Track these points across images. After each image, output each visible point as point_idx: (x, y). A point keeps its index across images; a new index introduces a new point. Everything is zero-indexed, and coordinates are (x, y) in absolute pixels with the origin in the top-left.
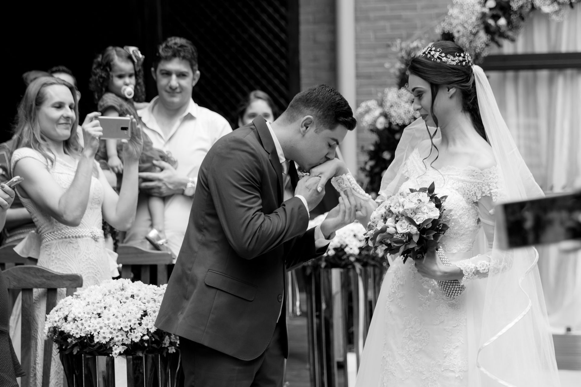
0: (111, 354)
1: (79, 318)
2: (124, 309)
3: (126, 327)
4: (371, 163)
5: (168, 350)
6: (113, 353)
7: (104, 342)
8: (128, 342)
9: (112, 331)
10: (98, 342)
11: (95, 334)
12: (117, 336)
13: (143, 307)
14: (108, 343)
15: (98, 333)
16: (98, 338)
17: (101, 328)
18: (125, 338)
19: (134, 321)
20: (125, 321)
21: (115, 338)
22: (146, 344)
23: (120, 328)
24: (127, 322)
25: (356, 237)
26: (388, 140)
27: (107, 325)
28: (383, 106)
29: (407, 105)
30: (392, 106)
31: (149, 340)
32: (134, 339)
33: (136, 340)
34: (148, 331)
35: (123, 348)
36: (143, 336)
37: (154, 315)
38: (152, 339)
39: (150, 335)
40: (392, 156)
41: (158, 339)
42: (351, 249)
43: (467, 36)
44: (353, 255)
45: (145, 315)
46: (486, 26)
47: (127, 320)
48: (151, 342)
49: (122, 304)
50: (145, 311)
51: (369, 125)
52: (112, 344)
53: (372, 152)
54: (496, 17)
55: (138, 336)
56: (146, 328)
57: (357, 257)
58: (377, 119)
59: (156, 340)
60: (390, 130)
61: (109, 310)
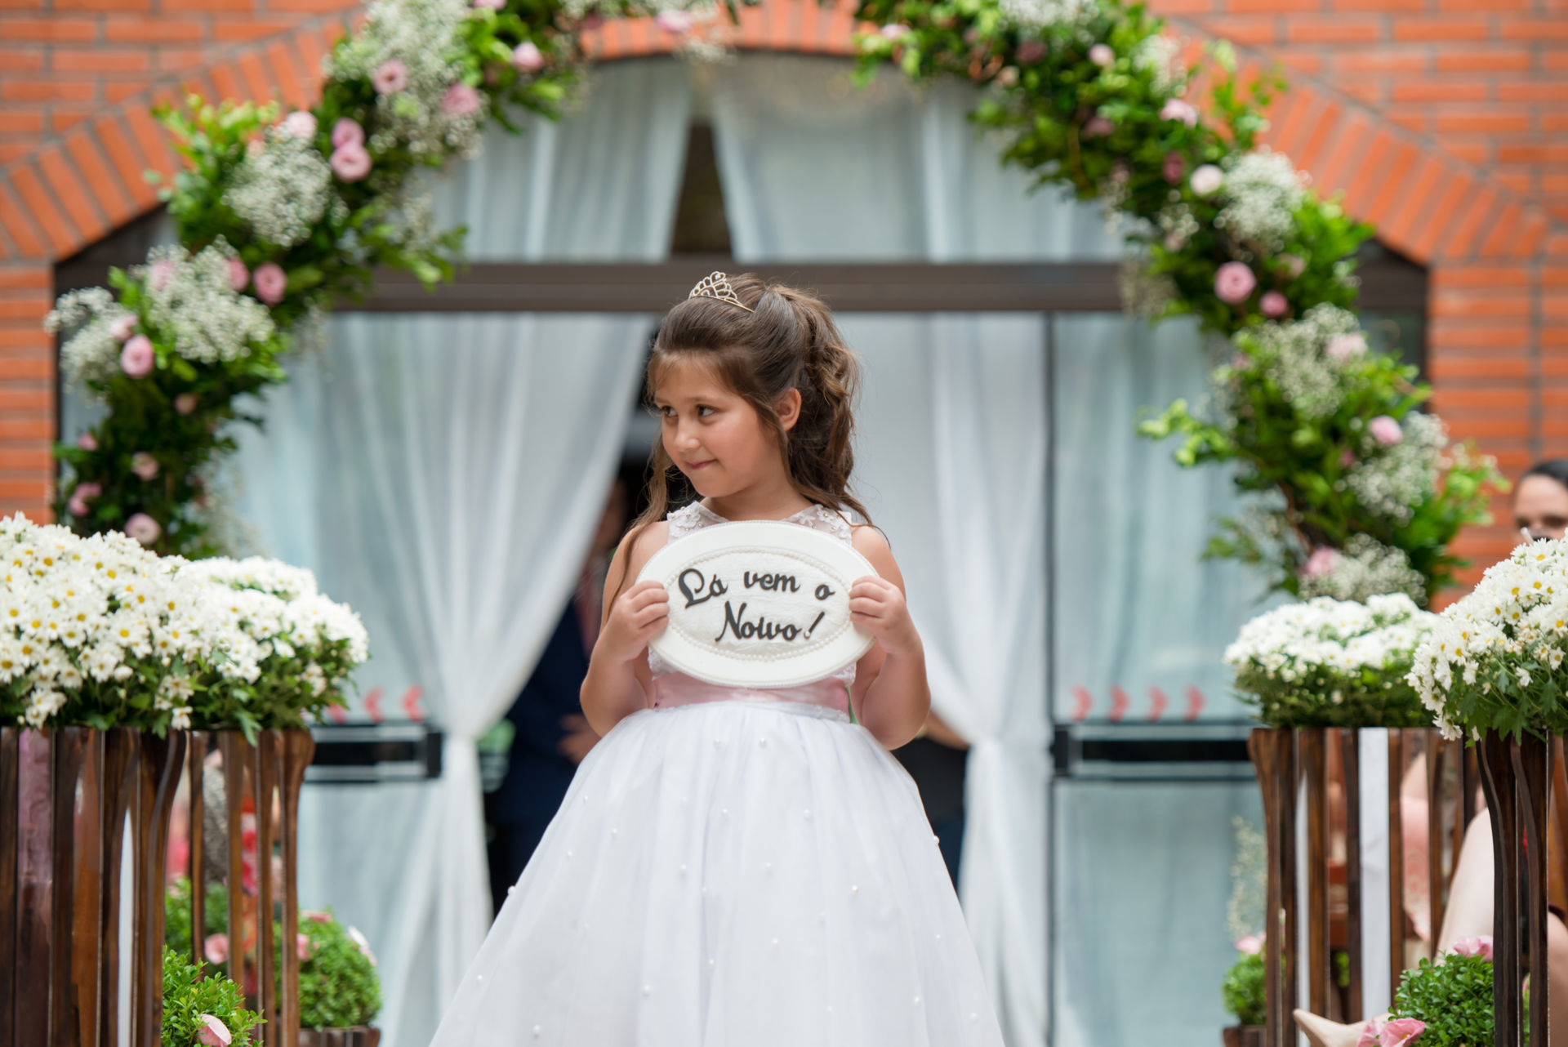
0: (24, 715)
3: (71, 635)
5: (171, 716)
6: (31, 711)
8: (73, 683)
9: (33, 644)
12: (46, 662)
13: (108, 585)
14: (15, 679)
18: (67, 668)
19: (94, 618)
20: (67, 617)
21: (38, 668)
22: (122, 693)
23: (54, 636)
24: (74, 622)
25: (247, 629)
26: (152, 416)
27: (13, 628)
28: (140, 305)
29: (225, 303)
30: (175, 304)
31: (129, 679)
32: (95, 672)
33: (101, 676)
34: (129, 653)
35: (57, 701)
36: (117, 665)
37: (141, 607)
38: (137, 678)
39: (135, 664)
40: (163, 470)
41: (155, 680)
42: (237, 664)
43: (423, 91)
44: (243, 683)
45: (114, 607)
46: (486, 64)
47: (75, 613)
48: (136, 687)
49: (35, 577)
50: (111, 598)
51: (90, 365)
52: (30, 686)
53: (93, 454)
54: (511, 40)
55: (105, 663)
56: (124, 642)
57: (252, 691)
58: (121, 345)
59: (148, 681)
60: (163, 382)
61: (10, 590)
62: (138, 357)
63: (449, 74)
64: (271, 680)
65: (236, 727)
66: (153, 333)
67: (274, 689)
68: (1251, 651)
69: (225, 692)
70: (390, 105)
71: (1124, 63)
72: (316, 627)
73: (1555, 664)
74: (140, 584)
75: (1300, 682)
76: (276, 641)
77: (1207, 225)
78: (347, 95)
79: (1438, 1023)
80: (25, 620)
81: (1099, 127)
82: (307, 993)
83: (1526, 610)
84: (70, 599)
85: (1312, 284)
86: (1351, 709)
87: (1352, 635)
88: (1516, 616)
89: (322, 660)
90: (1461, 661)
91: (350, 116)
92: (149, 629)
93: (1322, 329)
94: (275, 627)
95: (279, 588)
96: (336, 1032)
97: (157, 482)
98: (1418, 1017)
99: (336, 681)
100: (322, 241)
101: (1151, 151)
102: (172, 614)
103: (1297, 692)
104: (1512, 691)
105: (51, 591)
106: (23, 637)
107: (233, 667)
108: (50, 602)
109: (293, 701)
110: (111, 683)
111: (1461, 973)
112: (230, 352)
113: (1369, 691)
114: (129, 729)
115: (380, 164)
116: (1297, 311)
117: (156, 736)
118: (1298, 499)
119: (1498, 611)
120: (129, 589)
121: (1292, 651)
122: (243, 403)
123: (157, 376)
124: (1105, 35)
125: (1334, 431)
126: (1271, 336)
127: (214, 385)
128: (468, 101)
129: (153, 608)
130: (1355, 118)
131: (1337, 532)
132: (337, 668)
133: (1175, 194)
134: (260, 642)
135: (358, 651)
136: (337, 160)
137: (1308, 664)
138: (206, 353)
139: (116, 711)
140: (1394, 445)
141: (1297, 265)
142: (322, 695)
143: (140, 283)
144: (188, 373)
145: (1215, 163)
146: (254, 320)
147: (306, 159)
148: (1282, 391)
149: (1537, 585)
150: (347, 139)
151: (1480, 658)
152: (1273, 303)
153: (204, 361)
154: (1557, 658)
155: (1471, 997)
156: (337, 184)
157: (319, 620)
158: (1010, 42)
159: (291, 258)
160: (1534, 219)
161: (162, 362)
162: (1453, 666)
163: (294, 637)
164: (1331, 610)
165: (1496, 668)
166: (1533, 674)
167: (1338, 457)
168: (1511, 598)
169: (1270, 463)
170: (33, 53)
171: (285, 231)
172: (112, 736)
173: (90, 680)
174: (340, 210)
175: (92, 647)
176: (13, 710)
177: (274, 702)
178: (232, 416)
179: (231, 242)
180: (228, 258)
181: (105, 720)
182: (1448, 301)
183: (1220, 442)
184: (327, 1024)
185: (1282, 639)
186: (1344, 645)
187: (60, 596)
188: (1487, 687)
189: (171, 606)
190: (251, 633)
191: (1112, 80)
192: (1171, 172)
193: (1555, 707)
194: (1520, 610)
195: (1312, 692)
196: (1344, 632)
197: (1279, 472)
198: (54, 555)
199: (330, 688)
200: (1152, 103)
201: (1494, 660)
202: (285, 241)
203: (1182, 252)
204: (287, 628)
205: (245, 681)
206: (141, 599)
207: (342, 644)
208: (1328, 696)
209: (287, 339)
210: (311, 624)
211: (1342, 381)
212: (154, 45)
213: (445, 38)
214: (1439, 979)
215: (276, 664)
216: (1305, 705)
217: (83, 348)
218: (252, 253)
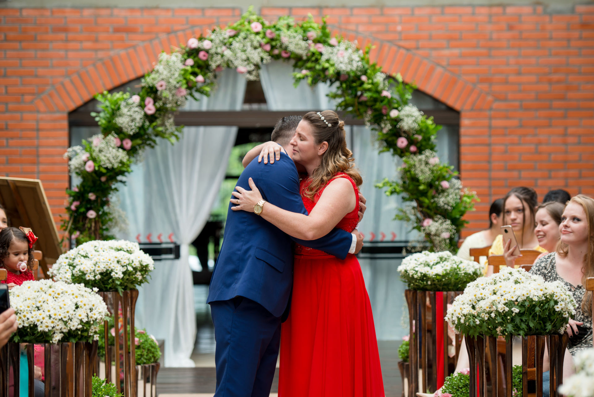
0: (52, 340)
1: (21, 311)
2: (61, 303)
3: (65, 317)
4: (76, 203)
5: (93, 337)
6: (54, 339)
7: (46, 330)
8: (65, 331)
9: (54, 320)
10: (41, 331)
11: (38, 323)
12: (58, 325)
13: (75, 301)
14: (49, 330)
15: (42, 323)
16: (41, 327)
17: (43, 318)
18: (63, 326)
19: (71, 312)
20: (64, 312)
21: (56, 327)
22: (79, 333)
23: (60, 318)
24: (66, 313)
25: (119, 263)
26: (94, 182)
27: (49, 316)
28: (90, 151)
29: (114, 151)
30: (100, 151)
31: (81, 328)
32: (72, 328)
33: (73, 328)
34: (81, 321)
35: (61, 336)
36: (78, 325)
37: (85, 307)
38: (84, 328)
39: (83, 324)
40: (97, 197)
41: (89, 328)
42: (116, 273)
43: (170, 90)
44: (118, 279)
45: (77, 307)
46: (188, 82)
47: (66, 311)
48: (83, 330)
49: (55, 299)
50: (76, 304)
51: (76, 168)
52: (53, 332)
53: (77, 193)
54: (195, 74)
55: (75, 325)
56: (80, 318)
57: (121, 281)
58: (85, 163)
59: (87, 328)
60: (97, 173)
61: (48, 304)
62: (90, 167)
63: (178, 85)
64: (127, 277)
65: (116, 291)
66: (94, 160)
67: (127, 279)
68: (405, 268)
69: (113, 281)
70: (161, 94)
71: (370, 81)
72: (139, 261)
73: (486, 318)
74: (85, 300)
75: (419, 278)
76: (128, 266)
77: (394, 126)
78: (149, 90)
79: (455, 394)
80: (52, 313)
81: (363, 99)
82: (138, 355)
83: (478, 301)
84: (65, 306)
85: (424, 143)
86: (433, 286)
87: (433, 265)
88: (475, 302)
89: (140, 271)
90: (460, 317)
91: (150, 96)
92: (87, 314)
93: (427, 157)
94: (127, 262)
95: (129, 249)
96: (147, 365)
97: (96, 201)
98: (450, 393)
99: (145, 276)
100: (142, 132)
101: (378, 105)
102: (94, 308)
103: (418, 281)
104: (474, 325)
105: (59, 304)
106: (51, 318)
107: (115, 274)
108: (59, 307)
109: (133, 282)
110: (77, 329)
111: (462, 380)
112: (116, 166)
113: (438, 281)
114: (81, 342)
115: (158, 110)
116: (420, 151)
117: (89, 343)
118: (420, 204)
119: (470, 301)
120: (81, 302)
121: (416, 269)
122: (120, 178)
123: (95, 172)
124: (365, 73)
125: (430, 185)
126: (412, 159)
127: (111, 174)
128: (184, 91)
129: (88, 307)
130: (439, 69)
131: (432, 213)
132: (145, 272)
133: (385, 118)
134: (123, 266)
135: (151, 267)
136: (146, 109)
137: (421, 273)
138: (109, 166)
139: (78, 337)
140: (447, 189)
141: (419, 138)
142: (141, 280)
143: (90, 143)
144: (104, 171)
145: (396, 108)
146: (122, 155)
147: (137, 109)
148: (415, 174)
149: (481, 294)
150: (149, 103)
151: (465, 316)
152: (413, 148)
153: (109, 168)
154: (487, 317)
155: (465, 387)
156: (146, 116)
157: (140, 259)
158: (338, 75)
159: (133, 137)
160: (490, 98)
161: (97, 168)
162: (458, 317)
163: (133, 265)
164: (428, 255)
165: (470, 319)
166: (480, 320)
167: (432, 192)
168: (474, 297)
169: (412, 194)
170: (62, 53)
171: (132, 130)
172: (77, 344)
173: (70, 330)
174: (147, 123)
175: (71, 321)
176: (48, 339)
177: (127, 283)
178: (117, 181)
179: (116, 133)
180: (115, 138)
181: (75, 340)
182: (465, 122)
183: (398, 189)
184: (144, 363)
185: (415, 266)
186: (431, 268)
187: (62, 306)
188: (467, 324)
189: (93, 305)
190: (121, 264)
191: (366, 86)
192: (384, 111)
193: (486, 330)
194: (477, 301)
195: (422, 281)
196: (431, 264)
197: (415, 197)
198: (60, 292)
199: (144, 278)
200: (379, 92)
201: (469, 317)
202: (131, 133)
203: (387, 134)
204: (131, 262)
205: (119, 278)
206: (85, 305)
207: (147, 266)
208: (427, 282)
209: (132, 159)
210: (138, 261)
211: (432, 171)
212: (96, 50)
213: (177, 75)
214: (456, 381)
215: (128, 272)
216: (420, 285)
217: (75, 163)
218: (122, 136)
